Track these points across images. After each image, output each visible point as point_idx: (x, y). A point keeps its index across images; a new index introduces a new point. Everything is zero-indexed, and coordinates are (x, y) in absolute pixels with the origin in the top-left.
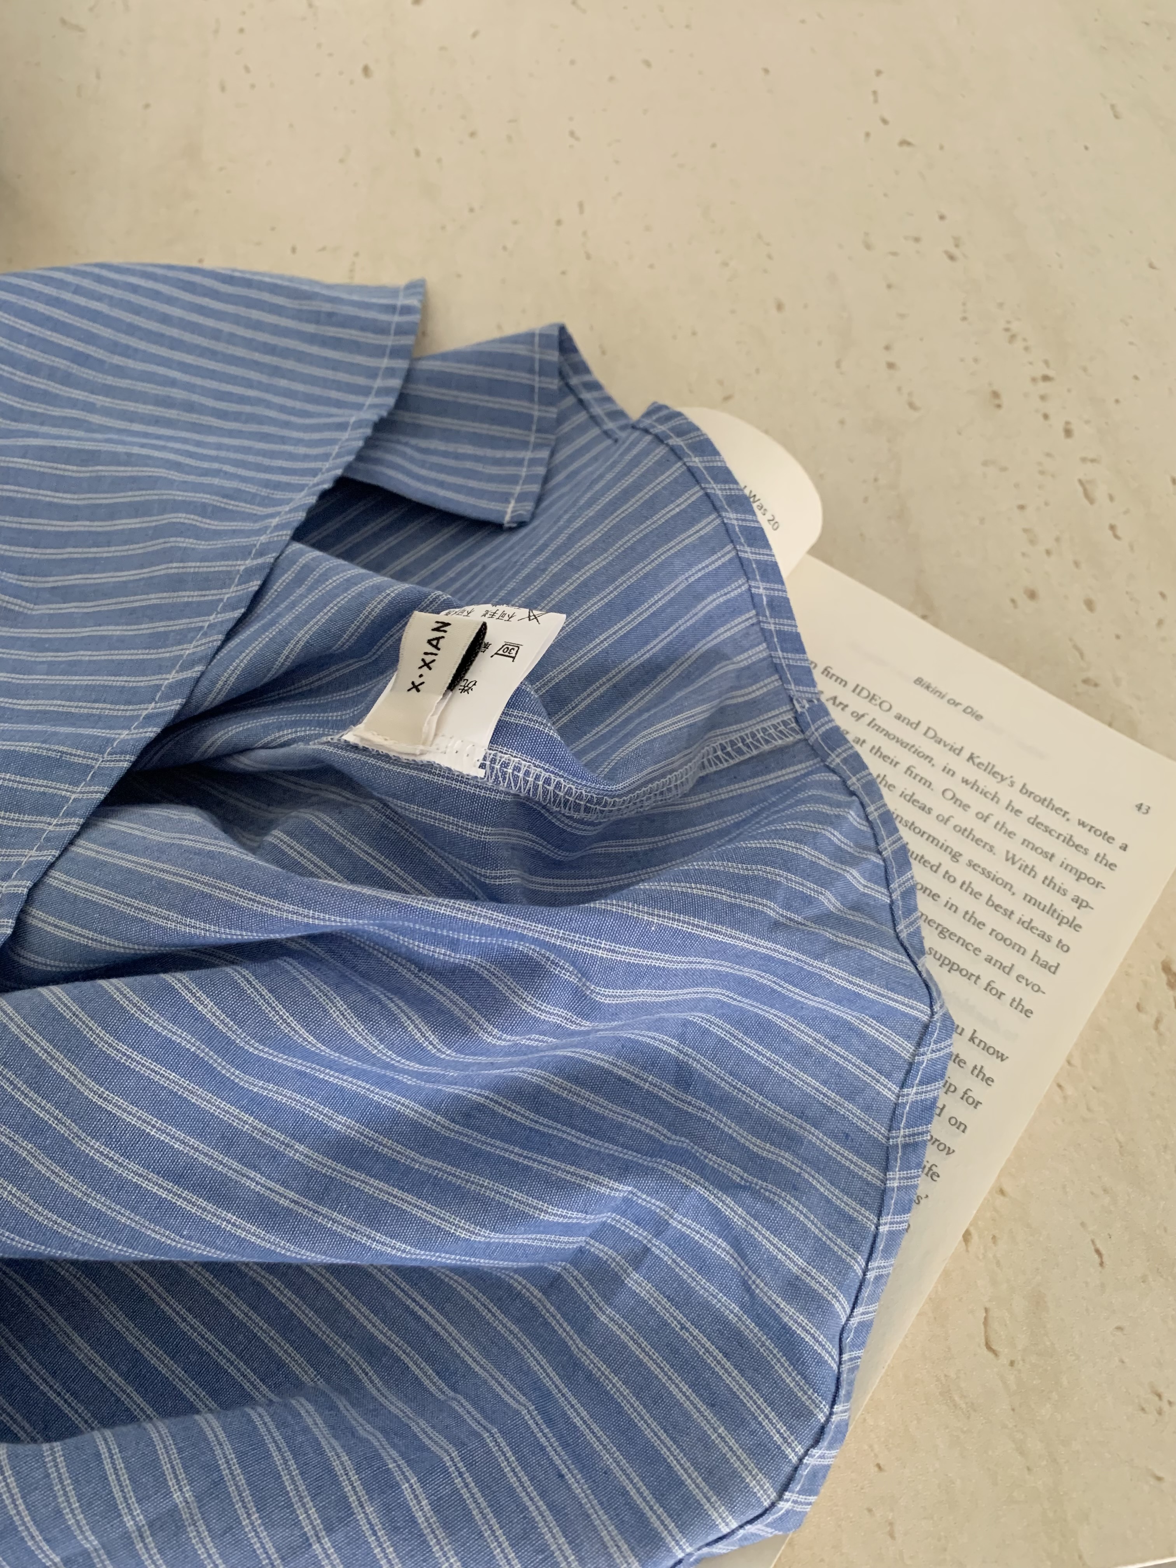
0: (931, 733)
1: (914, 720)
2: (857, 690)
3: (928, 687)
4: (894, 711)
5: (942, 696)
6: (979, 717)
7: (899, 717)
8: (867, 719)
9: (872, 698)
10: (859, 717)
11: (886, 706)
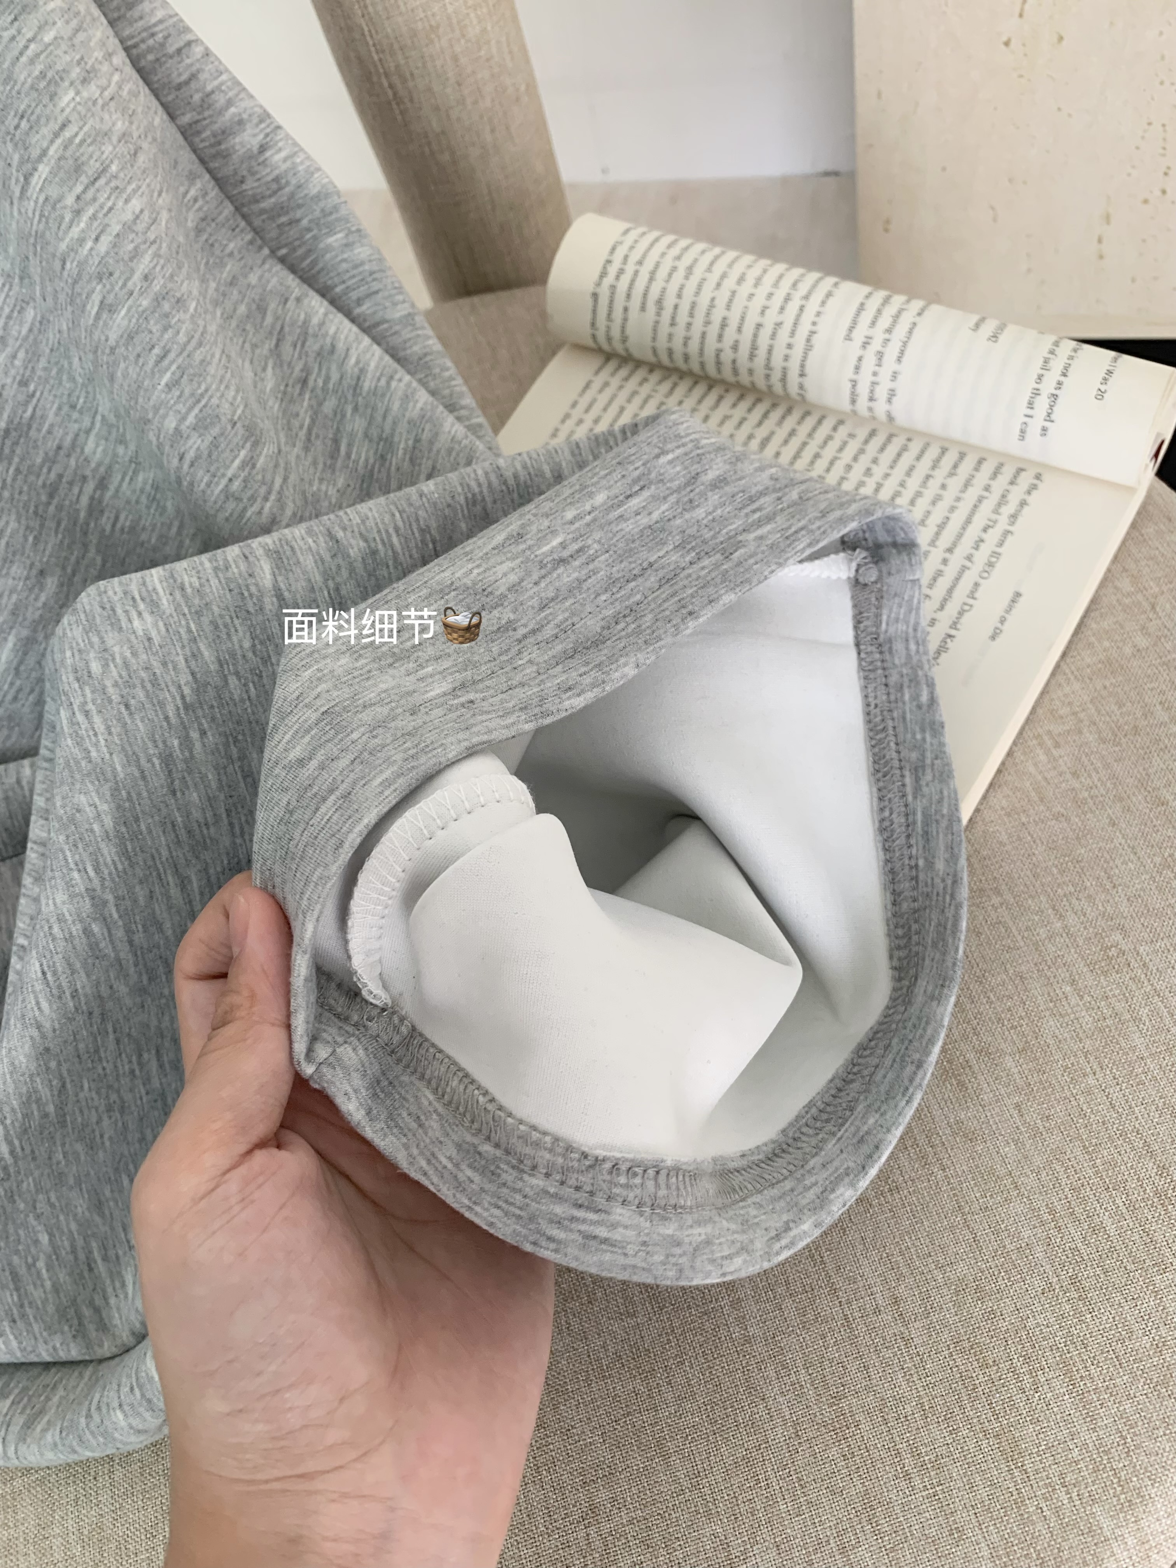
0: (966, 608)
1: (977, 595)
2: (996, 554)
3: (1013, 601)
4: (981, 581)
5: (1009, 610)
6: (993, 638)
7: (977, 585)
8: (968, 564)
9: (991, 565)
10: (969, 558)
11: (986, 575)
